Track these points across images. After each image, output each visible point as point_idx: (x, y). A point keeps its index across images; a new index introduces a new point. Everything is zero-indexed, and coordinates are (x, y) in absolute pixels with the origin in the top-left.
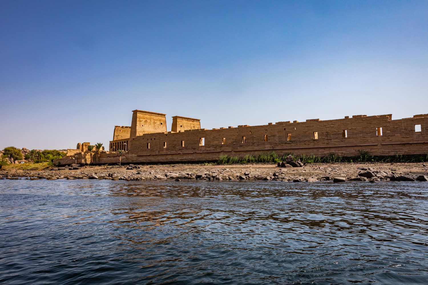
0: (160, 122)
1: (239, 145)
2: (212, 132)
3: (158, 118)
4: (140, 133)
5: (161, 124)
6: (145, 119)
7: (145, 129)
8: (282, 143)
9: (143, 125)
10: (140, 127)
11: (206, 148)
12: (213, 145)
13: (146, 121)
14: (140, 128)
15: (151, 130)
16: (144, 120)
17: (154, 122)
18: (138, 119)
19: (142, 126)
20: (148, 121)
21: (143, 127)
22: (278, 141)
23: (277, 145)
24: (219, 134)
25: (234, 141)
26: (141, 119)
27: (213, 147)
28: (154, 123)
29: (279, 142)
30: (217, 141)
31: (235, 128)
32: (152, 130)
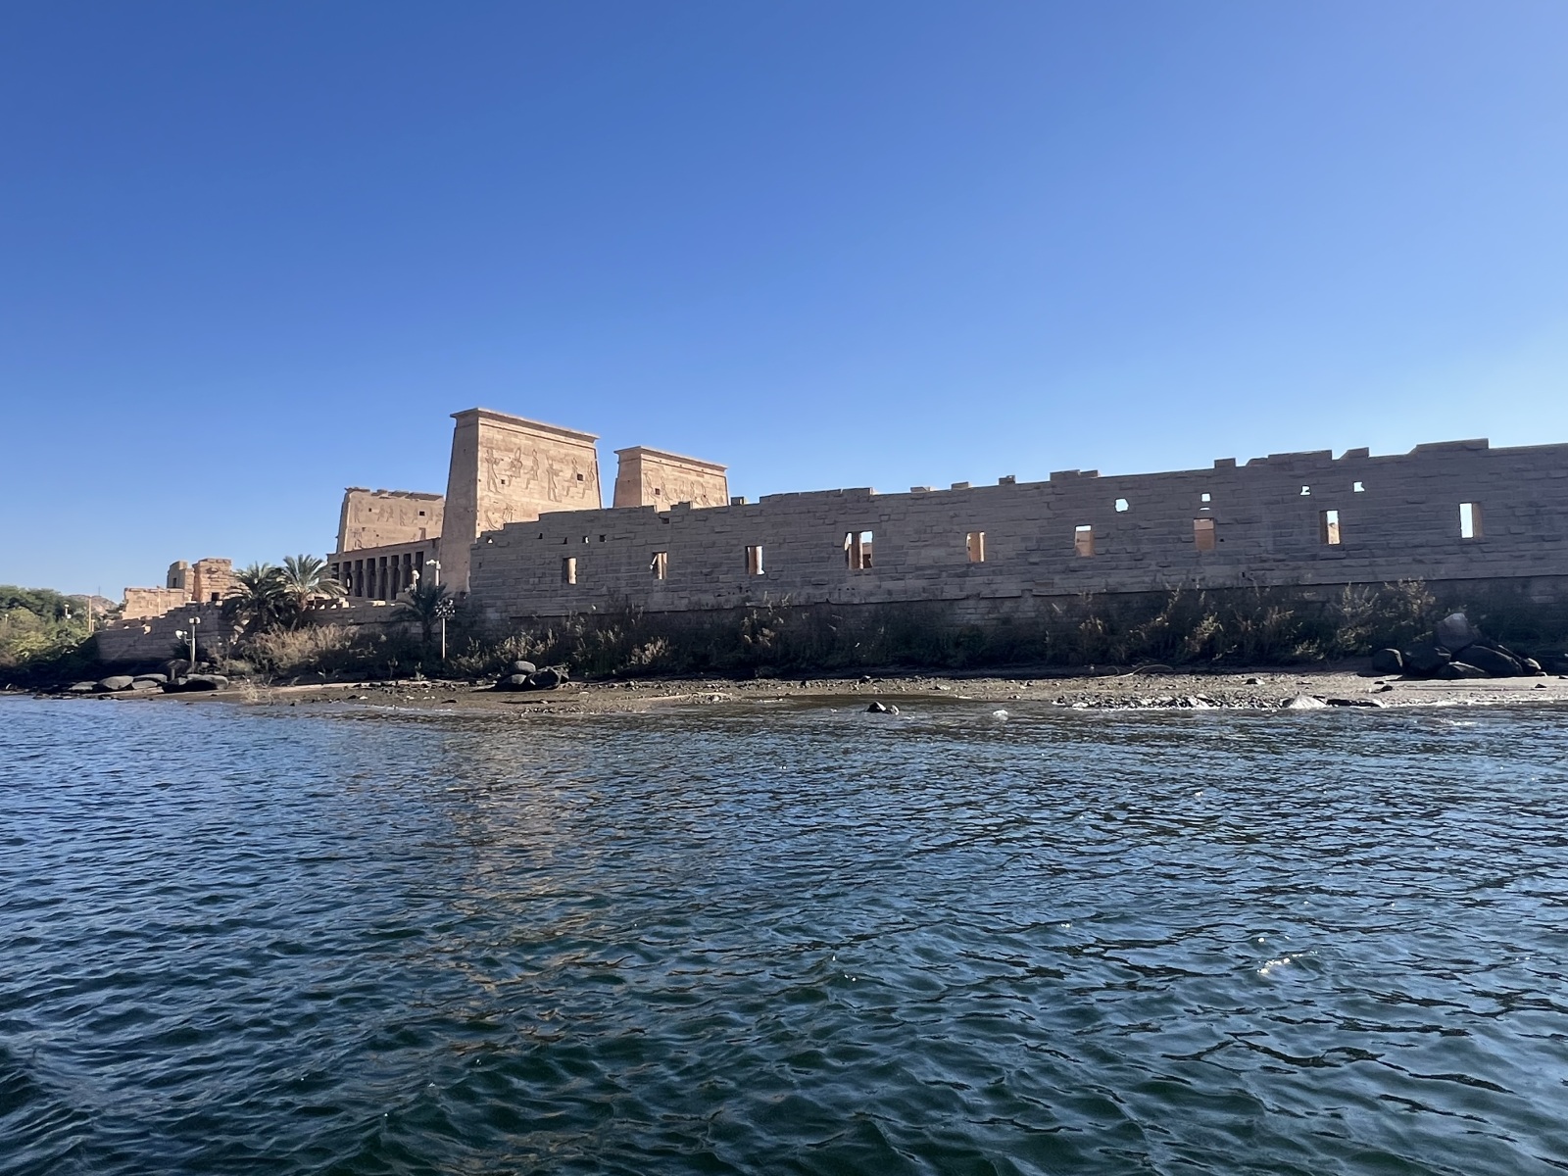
0: (575, 469)
1: (1059, 567)
2: (910, 502)
3: (562, 451)
4: (490, 514)
5: (580, 477)
6: (511, 450)
7: (514, 497)
8: (1295, 559)
9: (506, 478)
10: (493, 489)
11: (881, 579)
12: (918, 569)
13: (516, 465)
14: (491, 494)
15: (537, 501)
16: (508, 458)
17: (551, 466)
18: (482, 454)
19: (498, 481)
20: (528, 462)
21: (506, 490)
22: (1270, 548)
23: (1266, 565)
24: (951, 513)
25: (1032, 545)
26: (496, 454)
27: (918, 578)
28: (552, 472)
29: (1278, 551)
30: (940, 545)
31: (1038, 486)
32: (542, 502)
